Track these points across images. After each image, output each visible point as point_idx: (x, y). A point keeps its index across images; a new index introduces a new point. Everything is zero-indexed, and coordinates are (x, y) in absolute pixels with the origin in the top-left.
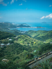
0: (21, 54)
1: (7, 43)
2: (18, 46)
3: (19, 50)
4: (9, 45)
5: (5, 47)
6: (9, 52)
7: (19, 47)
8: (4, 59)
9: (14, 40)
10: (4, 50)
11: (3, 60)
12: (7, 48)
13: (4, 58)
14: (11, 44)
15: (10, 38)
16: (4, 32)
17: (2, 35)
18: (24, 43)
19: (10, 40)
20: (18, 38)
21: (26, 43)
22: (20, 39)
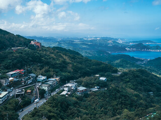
1: (93, 85)
2: (118, 95)
3: (119, 106)
5: (86, 96)
6: (94, 109)
9: (112, 81)
12: (89, 99)
14: (102, 90)
15: (102, 76)
16: (91, 61)
17: (84, 66)
18: (135, 89)
19: (101, 78)
20: (122, 76)
21: (143, 89)
22: (128, 80)
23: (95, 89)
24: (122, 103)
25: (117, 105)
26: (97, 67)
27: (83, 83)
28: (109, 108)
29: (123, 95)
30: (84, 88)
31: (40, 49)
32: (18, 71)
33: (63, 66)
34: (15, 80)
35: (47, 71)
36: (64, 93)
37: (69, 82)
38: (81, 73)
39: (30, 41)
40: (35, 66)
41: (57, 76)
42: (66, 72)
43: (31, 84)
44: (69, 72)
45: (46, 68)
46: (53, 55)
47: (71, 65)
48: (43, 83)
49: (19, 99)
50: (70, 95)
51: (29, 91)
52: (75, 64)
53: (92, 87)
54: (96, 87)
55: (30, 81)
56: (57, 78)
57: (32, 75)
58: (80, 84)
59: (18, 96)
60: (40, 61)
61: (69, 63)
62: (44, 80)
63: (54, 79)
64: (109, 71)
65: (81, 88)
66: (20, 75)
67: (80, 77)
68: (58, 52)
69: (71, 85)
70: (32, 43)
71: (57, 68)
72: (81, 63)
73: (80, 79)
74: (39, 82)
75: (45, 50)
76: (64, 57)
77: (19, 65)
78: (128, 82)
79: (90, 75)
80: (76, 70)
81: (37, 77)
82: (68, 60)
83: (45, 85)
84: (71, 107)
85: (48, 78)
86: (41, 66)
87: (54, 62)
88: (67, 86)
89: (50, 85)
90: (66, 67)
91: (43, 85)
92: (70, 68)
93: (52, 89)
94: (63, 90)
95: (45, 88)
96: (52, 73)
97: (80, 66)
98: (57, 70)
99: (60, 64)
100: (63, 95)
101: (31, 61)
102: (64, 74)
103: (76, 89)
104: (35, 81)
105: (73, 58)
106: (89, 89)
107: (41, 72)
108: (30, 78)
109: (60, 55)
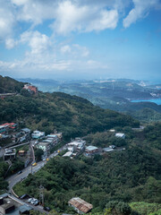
1: (106, 144)
2: (141, 157)
3: (142, 172)
5: (98, 158)
6: (108, 176)
8: (77, 199)
9: (132, 138)
11: (72, 200)
12: (101, 162)
14: (119, 150)
15: (118, 131)
16: (103, 111)
19: (117, 135)
20: (145, 131)
22: (154, 136)
23: (110, 149)
24: (145, 168)
25: (139, 171)
26: (113, 119)
27: (93, 141)
28: (129, 175)
29: (147, 158)
30: (95, 148)
31: (36, 95)
32: (7, 125)
33: (67, 118)
34: (4, 136)
35: (45, 125)
36: (68, 154)
37: (74, 140)
38: (90, 127)
39: (23, 84)
40: (29, 119)
41: (58, 131)
42: (70, 126)
43: (24, 141)
44: (75, 126)
45: (44, 120)
46: (53, 104)
47: (77, 117)
48: (40, 141)
49: (9, 162)
50: (76, 158)
51: (22, 151)
52: (82, 115)
53: (105, 147)
54: (110, 146)
55: (23, 139)
56: (59, 135)
57: (26, 130)
58: (89, 142)
59: (7, 158)
60: (36, 112)
61: (74, 114)
62: (41, 136)
63: (54, 136)
64: (128, 125)
65: (91, 148)
66: (10, 131)
67: (89, 132)
68: (59, 100)
69: (78, 143)
70: (26, 87)
71: (59, 120)
72: (90, 114)
73: (88, 136)
74: (35, 139)
75: (43, 97)
77: (8, 117)
78: (155, 139)
79: (103, 130)
80: (84, 123)
81: (32, 132)
82: (73, 110)
83: (43, 143)
84: (77, 173)
85: (46, 134)
86: (38, 118)
87: (54, 113)
88: (72, 146)
89: (50, 144)
90: (70, 120)
91: (40, 143)
92: (75, 120)
93: (52, 149)
94: (67, 151)
95: (43, 147)
96: (51, 128)
97: (89, 117)
98: (59, 123)
99: (62, 115)
100: (67, 157)
101: (25, 111)
102: (67, 128)
103: (84, 149)
104: (30, 138)
105: (79, 107)
106: (101, 149)
107: (37, 125)
108: (22, 134)
109: (63, 104)
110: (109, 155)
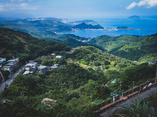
0: (83, 88)
1: (52, 64)
2: (76, 70)
3: (78, 80)
4: (55, 69)
5: (48, 73)
6: (57, 84)
7: (78, 72)
8: (47, 99)
9: (67, 58)
10: (45, 80)
11: (44, 100)
12: (51, 76)
13: (47, 96)
14: (61, 67)
15: (57, 54)
16: (44, 41)
17: (40, 46)
18: (88, 64)
19: (57, 57)
20: (74, 53)
21: (94, 63)
22: (81, 56)
24: (80, 77)
25: (76, 79)
26: (52, 46)
27: (42, 62)
28: (70, 82)
29: (80, 70)
30: (45, 67)
33: (20, 47)
35: (4, 53)
37: (28, 62)
38: (37, 53)
41: (16, 57)
42: (23, 53)
44: (27, 53)
46: (7, 37)
47: (27, 46)
48: (3, 65)
50: (33, 74)
52: (31, 44)
54: (55, 65)
56: (17, 59)
58: (39, 63)
61: (24, 44)
62: (4, 61)
63: (14, 60)
64: (63, 50)
65: (42, 67)
67: (37, 57)
69: (32, 64)
72: (36, 43)
73: (37, 59)
76: (19, 38)
78: (81, 58)
79: (47, 55)
80: (33, 50)
82: (23, 41)
83: (7, 67)
84: (38, 84)
85: (7, 60)
87: (10, 44)
88: (28, 66)
89: (12, 66)
90: (23, 48)
91: (4, 67)
92: (26, 48)
93: (15, 69)
96: (10, 55)
97: (36, 46)
98: (15, 51)
99: (16, 45)
100: (27, 74)
102: (22, 55)
103: (37, 68)
105: (27, 39)
106: (49, 67)
109: (14, 36)
110: (55, 71)
